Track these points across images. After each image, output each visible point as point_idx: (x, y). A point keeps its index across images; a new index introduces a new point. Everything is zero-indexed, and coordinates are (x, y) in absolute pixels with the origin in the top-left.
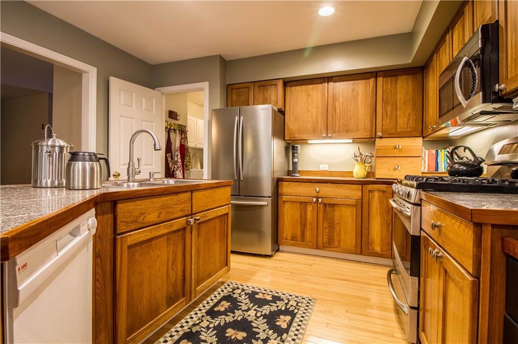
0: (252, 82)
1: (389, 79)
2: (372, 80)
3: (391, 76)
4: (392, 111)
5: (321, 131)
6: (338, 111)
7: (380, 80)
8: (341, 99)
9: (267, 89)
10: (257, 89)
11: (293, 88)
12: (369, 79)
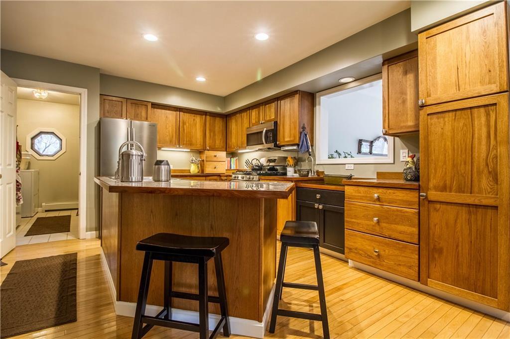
0: (125, 98)
1: (212, 118)
2: (204, 116)
3: (213, 116)
4: (213, 136)
5: (176, 143)
6: (186, 131)
7: (208, 117)
8: (187, 124)
9: (138, 107)
10: (129, 105)
11: (155, 110)
12: (203, 115)
